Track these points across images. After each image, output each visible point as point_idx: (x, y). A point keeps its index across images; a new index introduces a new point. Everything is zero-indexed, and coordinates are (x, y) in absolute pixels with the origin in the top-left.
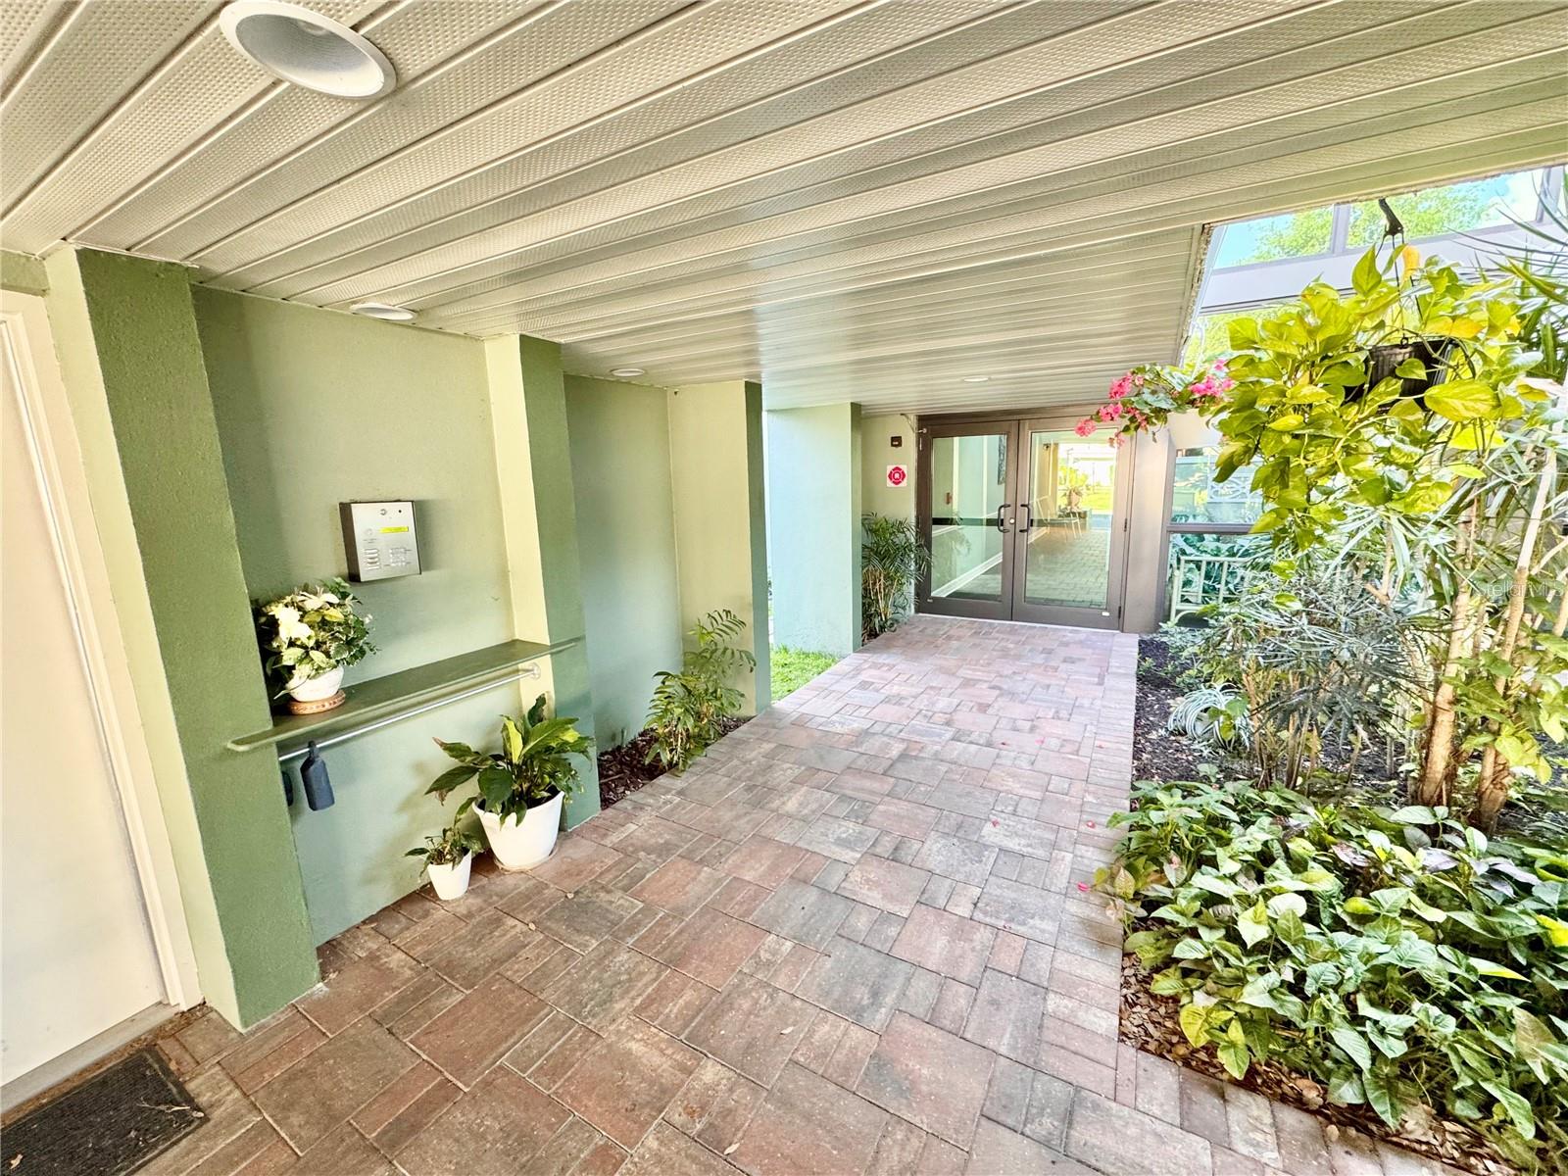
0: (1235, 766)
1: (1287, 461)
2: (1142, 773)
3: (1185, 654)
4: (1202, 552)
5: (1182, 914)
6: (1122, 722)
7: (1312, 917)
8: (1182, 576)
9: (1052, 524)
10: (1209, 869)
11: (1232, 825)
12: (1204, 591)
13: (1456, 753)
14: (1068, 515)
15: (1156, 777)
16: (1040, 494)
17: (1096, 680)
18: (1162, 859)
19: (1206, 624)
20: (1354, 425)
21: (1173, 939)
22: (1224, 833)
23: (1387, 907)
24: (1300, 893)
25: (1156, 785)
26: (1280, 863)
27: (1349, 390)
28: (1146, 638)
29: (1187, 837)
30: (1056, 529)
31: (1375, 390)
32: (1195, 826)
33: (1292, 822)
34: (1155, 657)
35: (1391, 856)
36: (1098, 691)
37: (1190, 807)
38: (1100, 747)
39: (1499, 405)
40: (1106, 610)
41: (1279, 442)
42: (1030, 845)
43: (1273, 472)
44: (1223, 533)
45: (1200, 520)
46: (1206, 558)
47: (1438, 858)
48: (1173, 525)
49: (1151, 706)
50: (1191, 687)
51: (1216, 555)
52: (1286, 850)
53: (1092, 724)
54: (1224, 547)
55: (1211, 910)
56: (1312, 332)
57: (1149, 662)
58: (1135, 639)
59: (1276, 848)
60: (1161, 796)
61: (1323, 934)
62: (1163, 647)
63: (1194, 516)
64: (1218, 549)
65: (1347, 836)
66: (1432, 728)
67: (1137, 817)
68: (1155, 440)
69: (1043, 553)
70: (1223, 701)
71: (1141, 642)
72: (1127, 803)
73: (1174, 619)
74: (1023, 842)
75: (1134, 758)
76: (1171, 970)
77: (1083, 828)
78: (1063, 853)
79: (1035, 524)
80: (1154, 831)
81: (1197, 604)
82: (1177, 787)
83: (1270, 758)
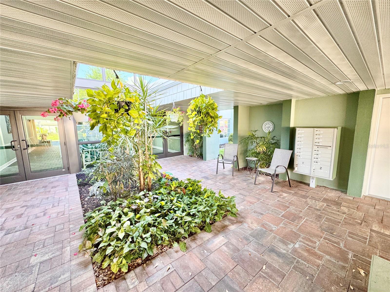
0: (108, 198)
1: (106, 125)
2: (86, 211)
3: (90, 175)
4: (88, 148)
5: (106, 242)
6: (77, 199)
7: (131, 224)
8: (84, 155)
9: (37, 146)
10: (109, 226)
11: (111, 213)
12: (91, 158)
13: (144, 179)
14: (43, 142)
15: (90, 210)
16: (29, 136)
17: (65, 190)
18: (97, 231)
19: (93, 166)
20: (118, 117)
21: (105, 250)
22: (110, 216)
23: (142, 213)
24: (128, 220)
25: (91, 212)
26: (123, 216)
27: (115, 110)
28: (78, 174)
29: (102, 221)
30: (39, 147)
31: (120, 110)
32: (103, 218)
33: (123, 205)
34: (82, 178)
35: (140, 203)
36: (67, 193)
37: (101, 214)
38: (71, 209)
39: (139, 115)
40: (64, 169)
41: (103, 120)
42: (53, 254)
43: (103, 127)
44: (92, 143)
45: (86, 141)
46: (90, 150)
47: (146, 200)
48: (79, 143)
49: (84, 192)
50: (93, 183)
51: (92, 149)
52: (123, 212)
53: (67, 204)
54: (94, 147)
55: (112, 237)
56: (105, 95)
57: (81, 180)
58: (74, 175)
59: (121, 213)
60: (93, 215)
61: (134, 226)
62: (84, 175)
63: (84, 140)
64: (92, 147)
65: (132, 203)
66: (140, 176)
67: (88, 224)
68: (70, 119)
69: (36, 155)
70: (102, 184)
71: (77, 175)
72: (83, 222)
73: (85, 167)
74: (50, 254)
75: (82, 208)
76: (106, 258)
77: (71, 236)
78: (66, 248)
79: (30, 146)
80: (93, 225)
81: (90, 162)
82: (96, 210)
83: (115, 193)
